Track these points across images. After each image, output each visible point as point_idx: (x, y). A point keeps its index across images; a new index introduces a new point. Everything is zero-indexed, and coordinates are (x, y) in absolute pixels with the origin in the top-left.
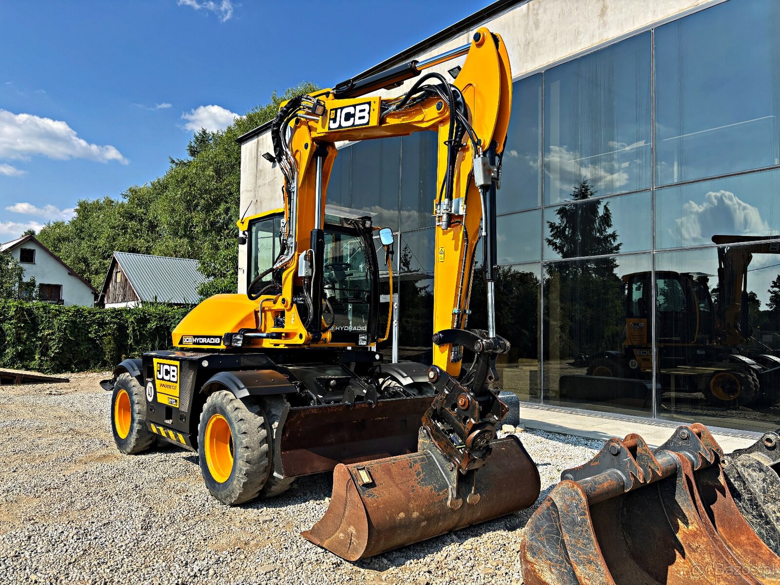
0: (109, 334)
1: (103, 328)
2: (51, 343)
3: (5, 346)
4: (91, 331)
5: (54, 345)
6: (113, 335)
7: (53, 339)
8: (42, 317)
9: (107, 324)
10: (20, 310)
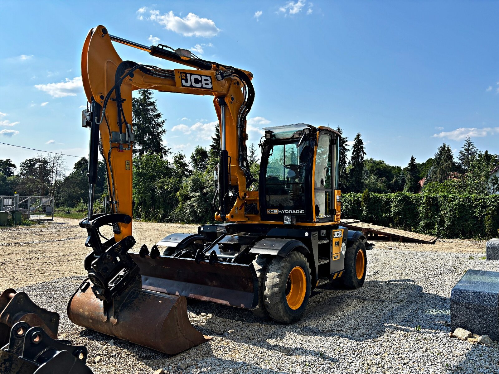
0: (489, 214)
1: (485, 209)
2: (446, 219)
3: (419, 220)
4: (476, 211)
5: (447, 220)
6: (493, 214)
7: (447, 217)
8: (442, 202)
9: (488, 206)
10: (428, 198)
